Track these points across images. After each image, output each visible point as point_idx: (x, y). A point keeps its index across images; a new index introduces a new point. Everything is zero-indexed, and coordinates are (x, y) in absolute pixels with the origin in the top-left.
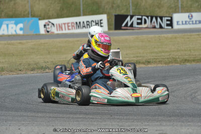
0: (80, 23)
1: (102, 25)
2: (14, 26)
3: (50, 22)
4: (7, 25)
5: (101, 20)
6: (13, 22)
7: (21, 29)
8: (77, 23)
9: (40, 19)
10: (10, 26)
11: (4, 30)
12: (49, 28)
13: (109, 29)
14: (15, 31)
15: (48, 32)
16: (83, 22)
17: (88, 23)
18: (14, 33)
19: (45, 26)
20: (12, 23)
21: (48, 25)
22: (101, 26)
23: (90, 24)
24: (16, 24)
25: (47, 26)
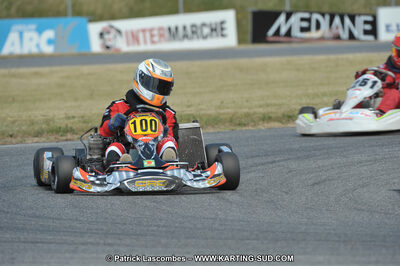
0: (177, 29)
1: (225, 32)
2: (34, 35)
3: (112, 27)
4: (21, 35)
5: (222, 23)
6: (33, 27)
7: (50, 42)
8: (169, 29)
9: (90, 21)
10: (27, 35)
11: (13, 44)
12: (110, 40)
13: (241, 40)
14: (38, 46)
15: (108, 47)
16: (185, 28)
17: (194, 29)
18: (35, 50)
19: (101, 35)
20: (30, 30)
21: (109, 32)
22: (223, 35)
23: (199, 32)
24: (40, 31)
25: (106, 36)
